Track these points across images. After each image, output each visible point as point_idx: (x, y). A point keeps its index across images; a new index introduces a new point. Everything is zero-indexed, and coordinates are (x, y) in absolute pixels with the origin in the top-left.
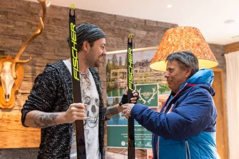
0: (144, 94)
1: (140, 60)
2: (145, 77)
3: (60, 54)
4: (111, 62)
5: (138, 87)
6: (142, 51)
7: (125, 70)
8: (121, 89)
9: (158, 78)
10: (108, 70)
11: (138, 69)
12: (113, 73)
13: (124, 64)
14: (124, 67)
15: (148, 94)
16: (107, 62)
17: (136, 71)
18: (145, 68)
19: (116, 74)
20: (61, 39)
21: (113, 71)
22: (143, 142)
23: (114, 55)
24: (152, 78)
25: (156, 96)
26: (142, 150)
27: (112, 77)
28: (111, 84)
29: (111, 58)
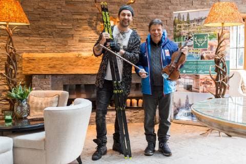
0: (199, 40)
1: (197, 18)
2: (200, 29)
3: (141, 13)
4: (177, 19)
5: (195, 36)
6: (199, 11)
7: (187, 24)
8: (184, 37)
9: (209, 30)
10: (175, 24)
11: (195, 23)
12: (178, 26)
13: (185, 20)
14: (186, 22)
15: (202, 40)
16: (174, 19)
17: (194, 25)
18: (200, 23)
19: (180, 27)
20: (142, 2)
21: (178, 25)
22: (197, 70)
23: (179, 14)
24: (204, 30)
25: (207, 41)
26: (196, 75)
27: (177, 29)
28: (177, 34)
29: (177, 16)
